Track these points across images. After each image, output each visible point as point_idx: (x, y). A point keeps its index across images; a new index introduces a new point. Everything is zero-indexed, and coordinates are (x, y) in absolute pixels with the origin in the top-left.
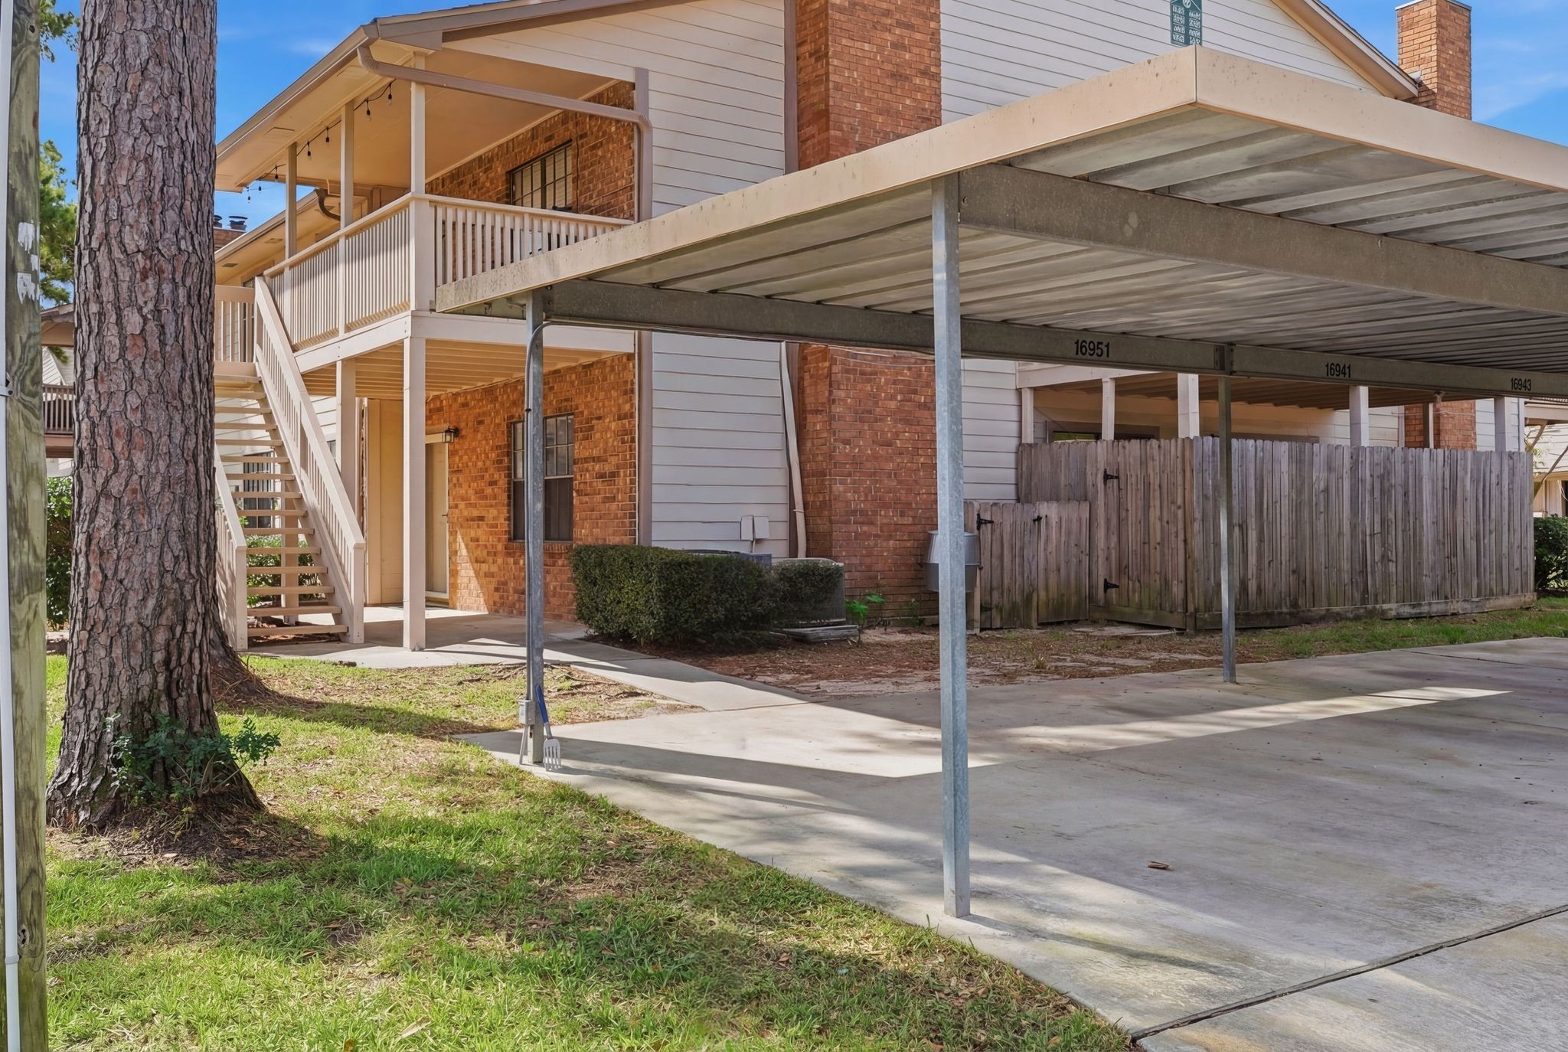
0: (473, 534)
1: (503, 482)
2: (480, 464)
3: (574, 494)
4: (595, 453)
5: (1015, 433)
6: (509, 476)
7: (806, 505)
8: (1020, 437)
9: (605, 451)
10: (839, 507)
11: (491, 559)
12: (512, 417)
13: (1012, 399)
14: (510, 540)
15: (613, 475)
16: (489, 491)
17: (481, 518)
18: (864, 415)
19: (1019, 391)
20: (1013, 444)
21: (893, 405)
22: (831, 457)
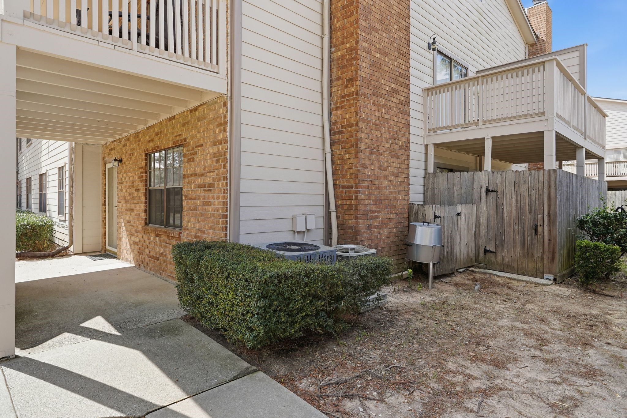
0: (127, 218)
1: (143, 190)
2: (131, 179)
3: (184, 198)
4: (198, 170)
5: (423, 168)
6: (146, 185)
7: (337, 206)
8: (426, 170)
9: (204, 169)
10: (361, 209)
11: (136, 234)
12: (147, 150)
13: (423, 150)
14: (146, 224)
15: (211, 185)
16: (135, 194)
17: (132, 210)
18: (375, 150)
19: (426, 147)
20: (422, 173)
21: (387, 145)
22: (357, 176)
